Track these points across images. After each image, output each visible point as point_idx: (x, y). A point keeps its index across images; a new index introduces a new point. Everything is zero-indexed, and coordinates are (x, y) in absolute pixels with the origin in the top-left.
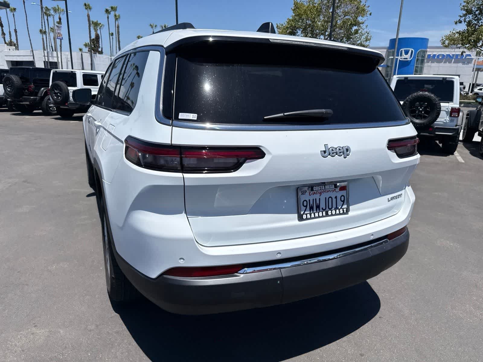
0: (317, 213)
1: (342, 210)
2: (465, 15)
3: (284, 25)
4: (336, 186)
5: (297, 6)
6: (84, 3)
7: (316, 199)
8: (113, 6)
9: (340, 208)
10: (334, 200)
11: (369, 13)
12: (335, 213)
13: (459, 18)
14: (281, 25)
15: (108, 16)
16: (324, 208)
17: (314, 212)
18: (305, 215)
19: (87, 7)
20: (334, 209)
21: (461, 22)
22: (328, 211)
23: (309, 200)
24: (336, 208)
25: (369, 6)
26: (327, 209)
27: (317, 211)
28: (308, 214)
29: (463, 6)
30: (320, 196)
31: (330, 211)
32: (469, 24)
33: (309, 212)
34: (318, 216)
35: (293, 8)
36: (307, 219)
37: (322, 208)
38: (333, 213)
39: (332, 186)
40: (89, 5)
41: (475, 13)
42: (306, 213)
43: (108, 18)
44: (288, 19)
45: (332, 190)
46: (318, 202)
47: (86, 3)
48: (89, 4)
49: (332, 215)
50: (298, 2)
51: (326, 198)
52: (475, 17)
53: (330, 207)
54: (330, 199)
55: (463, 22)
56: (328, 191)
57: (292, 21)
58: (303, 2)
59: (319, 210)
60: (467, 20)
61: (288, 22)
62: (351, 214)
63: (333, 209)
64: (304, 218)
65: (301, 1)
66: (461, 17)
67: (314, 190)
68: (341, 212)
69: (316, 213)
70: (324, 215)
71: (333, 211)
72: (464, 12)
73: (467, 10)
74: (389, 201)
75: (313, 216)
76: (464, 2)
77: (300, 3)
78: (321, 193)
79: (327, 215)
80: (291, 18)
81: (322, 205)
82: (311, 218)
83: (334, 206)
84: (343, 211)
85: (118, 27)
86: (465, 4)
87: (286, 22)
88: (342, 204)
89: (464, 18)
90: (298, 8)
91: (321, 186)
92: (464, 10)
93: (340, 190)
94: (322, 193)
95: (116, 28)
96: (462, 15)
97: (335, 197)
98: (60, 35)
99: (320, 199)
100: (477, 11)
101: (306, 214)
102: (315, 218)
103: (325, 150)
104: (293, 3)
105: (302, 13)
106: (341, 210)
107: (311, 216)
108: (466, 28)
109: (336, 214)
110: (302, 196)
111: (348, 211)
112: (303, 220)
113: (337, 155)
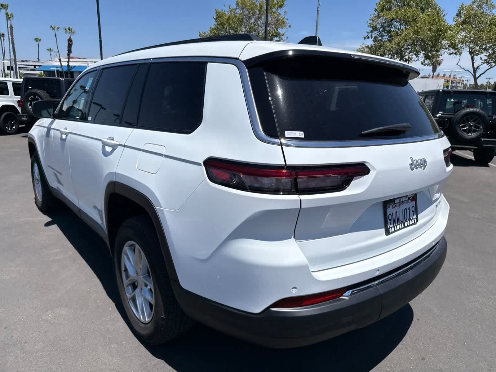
0: (398, 225)
1: (413, 220)
2: (372, 32)
3: (207, 34)
5: (219, 15)
7: (396, 212)
8: (3, 3)
10: (408, 210)
11: (289, 25)
13: (367, 34)
14: (203, 33)
17: (396, 225)
18: (391, 229)
20: (408, 220)
21: (368, 38)
23: (392, 213)
24: (410, 219)
25: (287, 19)
26: (404, 221)
27: (397, 223)
29: (370, 23)
30: (399, 208)
31: (406, 223)
32: (375, 40)
33: (393, 225)
34: (399, 228)
35: (215, 17)
36: (392, 232)
41: (379, 30)
42: (391, 226)
44: (210, 28)
45: (406, 202)
46: (398, 215)
49: (408, 226)
50: (220, 11)
51: (403, 210)
52: (380, 34)
53: (406, 218)
54: (406, 210)
55: (370, 38)
56: (404, 203)
57: (215, 29)
58: (224, 11)
59: (399, 222)
60: (373, 36)
61: (210, 31)
62: (419, 223)
65: (222, 11)
66: (368, 33)
67: (395, 202)
68: (413, 222)
71: (408, 222)
72: (371, 29)
73: (372, 27)
75: (396, 228)
76: (370, 20)
77: (222, 12)
78: (399, 205)
79: (405, 227)
80: (213, 27)
81: (401, 217)
82: (395, 231)
83: (408, 217)
86: (371, 22)
87: (209, 30)
88: (413, 214)
89: (371, 34)
90: (220, 17)
91: (400, 199)
92: (371, 27)
93: (411, 202)
96: (369, 32)
99: (399, 211)
100: (381, 28)
102: (397, 230)
103: (411, 163)
104: (215, 12)
105: (224, 22)
107: (394, 229)
108: (373, 43)
109: (410, 225)
110: (388, 210)
111: (417, 221)
112: (389, 234)
113: (419, 168)
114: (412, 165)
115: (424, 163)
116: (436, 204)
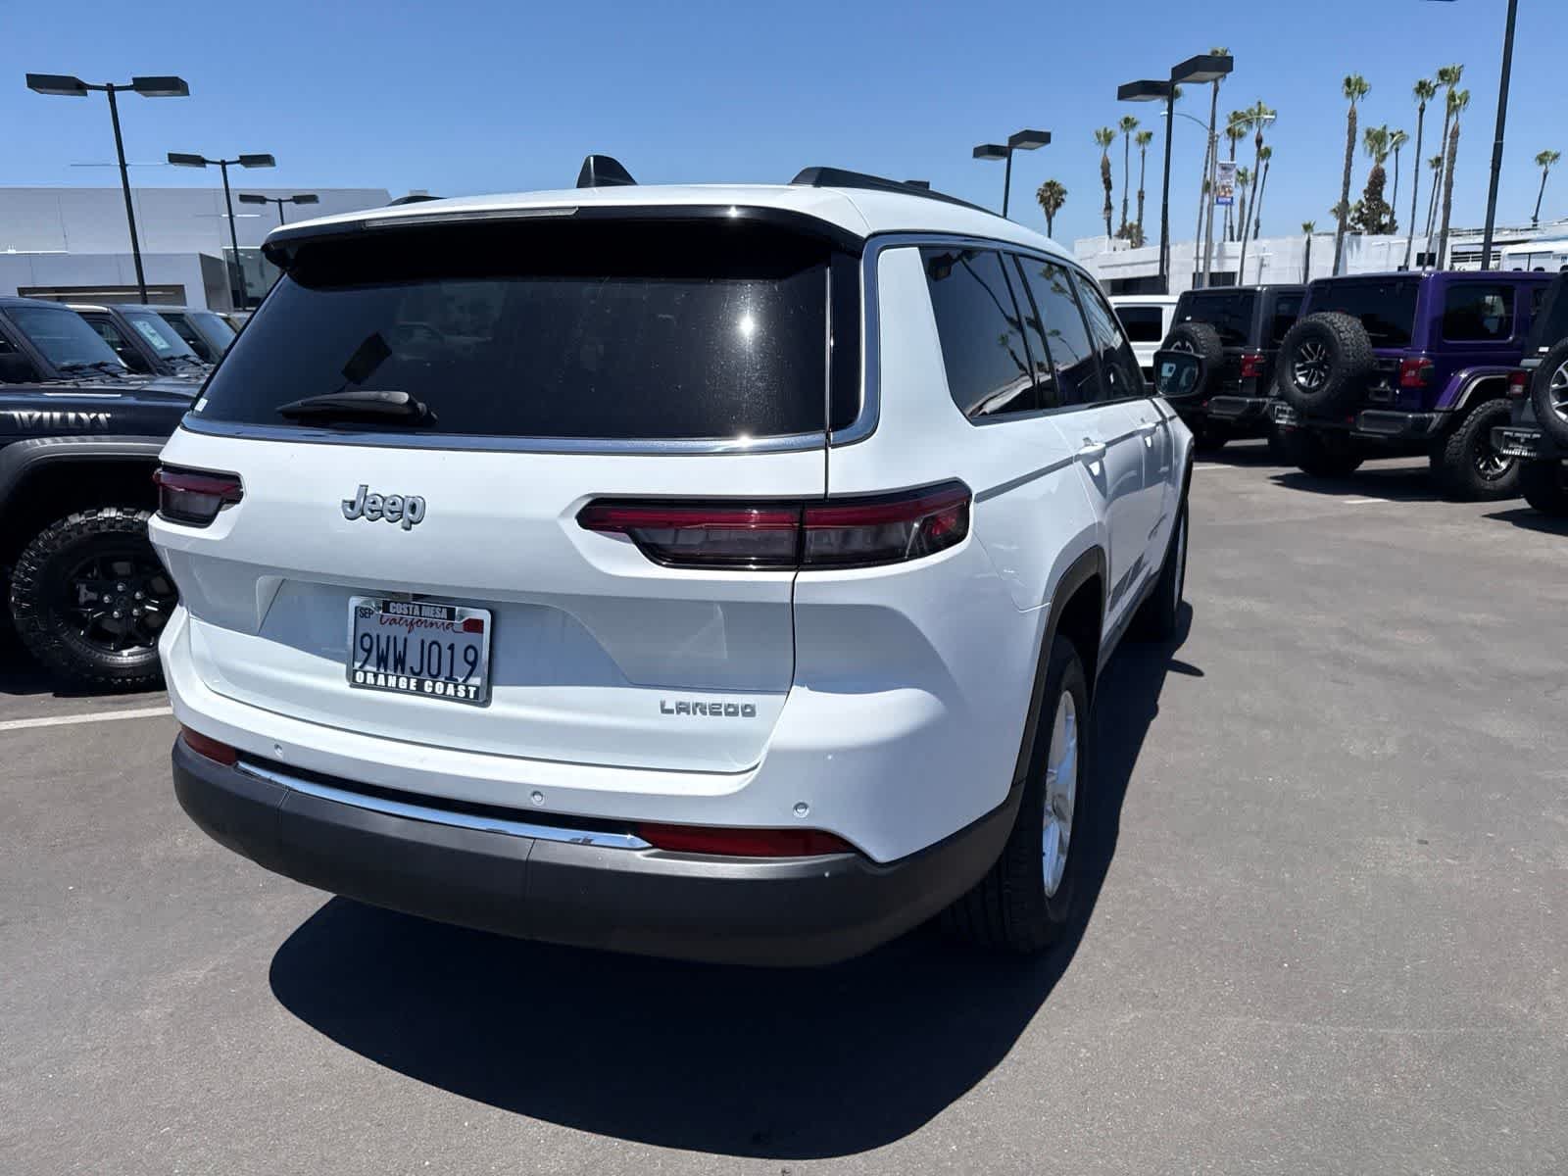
0: (395, 678)
1: (464, 688)
4: (451, 614)
6: (1345, 77)
7: (395, 638)
8: (1446, 67)
9: (460, 680)
10: (446, 653)
12: (442, 691)
15: (1423, 104)
16: (417, 670)
17: (388, 672)
18: (362, 674)
19: (1354, 87)
20: (443, 679)
22: (425, 680)
23: (378, 636)
24: (451, 678)
26: (425, 672)
27: (395, 670)
28: (371, 672)
30: (409, 632)
31: (431, 684)
33: (375, 669)
34: (394, 685)
36: (364, 685)
37: (412, 668)
38: (437, 690)
39: (441, 612)
40: (1359, 82)
42: (367, 668)
43: (1422, 110)
45: (443, 624)
46: (400, 648)
47: (1352, 78)
48: (1360, 78)
49: (433, 695)
51: (423, 642)
54: (435, 648)
56: (432, 624)
59: (403, 671)
62: (496, 708)
63: (440, 679)
64: (358, 680)
67: (391, 611)
68: (461, 694)
69: (390, 677)
70: (413, 688)
71: (438, 684)
74: (665, 711)
75: (381, 680)
78: (411, 624)
79: (420, 690)
81: (413, 660)
82: (375, 687)
83: (446, 672)
84: (467, 692)
85: (1455, 134)
88: (468, 671)
91: (411, 606)
93: (465, 630)
94: (415, 626)
95: (1445, 139)
97: (448, 644)
98: (1226, 193)
99: (406, 640)
101: (365, 673)
102: (386, 688)
106: (461, 688)
107: (376, 680)
109: (444, 697)
110: (361, 620)
111: (482, 698)
112: (354, 684)
113: (383, 519)
114: (352, 504)
115: (408, 512)
116: (672, 698)
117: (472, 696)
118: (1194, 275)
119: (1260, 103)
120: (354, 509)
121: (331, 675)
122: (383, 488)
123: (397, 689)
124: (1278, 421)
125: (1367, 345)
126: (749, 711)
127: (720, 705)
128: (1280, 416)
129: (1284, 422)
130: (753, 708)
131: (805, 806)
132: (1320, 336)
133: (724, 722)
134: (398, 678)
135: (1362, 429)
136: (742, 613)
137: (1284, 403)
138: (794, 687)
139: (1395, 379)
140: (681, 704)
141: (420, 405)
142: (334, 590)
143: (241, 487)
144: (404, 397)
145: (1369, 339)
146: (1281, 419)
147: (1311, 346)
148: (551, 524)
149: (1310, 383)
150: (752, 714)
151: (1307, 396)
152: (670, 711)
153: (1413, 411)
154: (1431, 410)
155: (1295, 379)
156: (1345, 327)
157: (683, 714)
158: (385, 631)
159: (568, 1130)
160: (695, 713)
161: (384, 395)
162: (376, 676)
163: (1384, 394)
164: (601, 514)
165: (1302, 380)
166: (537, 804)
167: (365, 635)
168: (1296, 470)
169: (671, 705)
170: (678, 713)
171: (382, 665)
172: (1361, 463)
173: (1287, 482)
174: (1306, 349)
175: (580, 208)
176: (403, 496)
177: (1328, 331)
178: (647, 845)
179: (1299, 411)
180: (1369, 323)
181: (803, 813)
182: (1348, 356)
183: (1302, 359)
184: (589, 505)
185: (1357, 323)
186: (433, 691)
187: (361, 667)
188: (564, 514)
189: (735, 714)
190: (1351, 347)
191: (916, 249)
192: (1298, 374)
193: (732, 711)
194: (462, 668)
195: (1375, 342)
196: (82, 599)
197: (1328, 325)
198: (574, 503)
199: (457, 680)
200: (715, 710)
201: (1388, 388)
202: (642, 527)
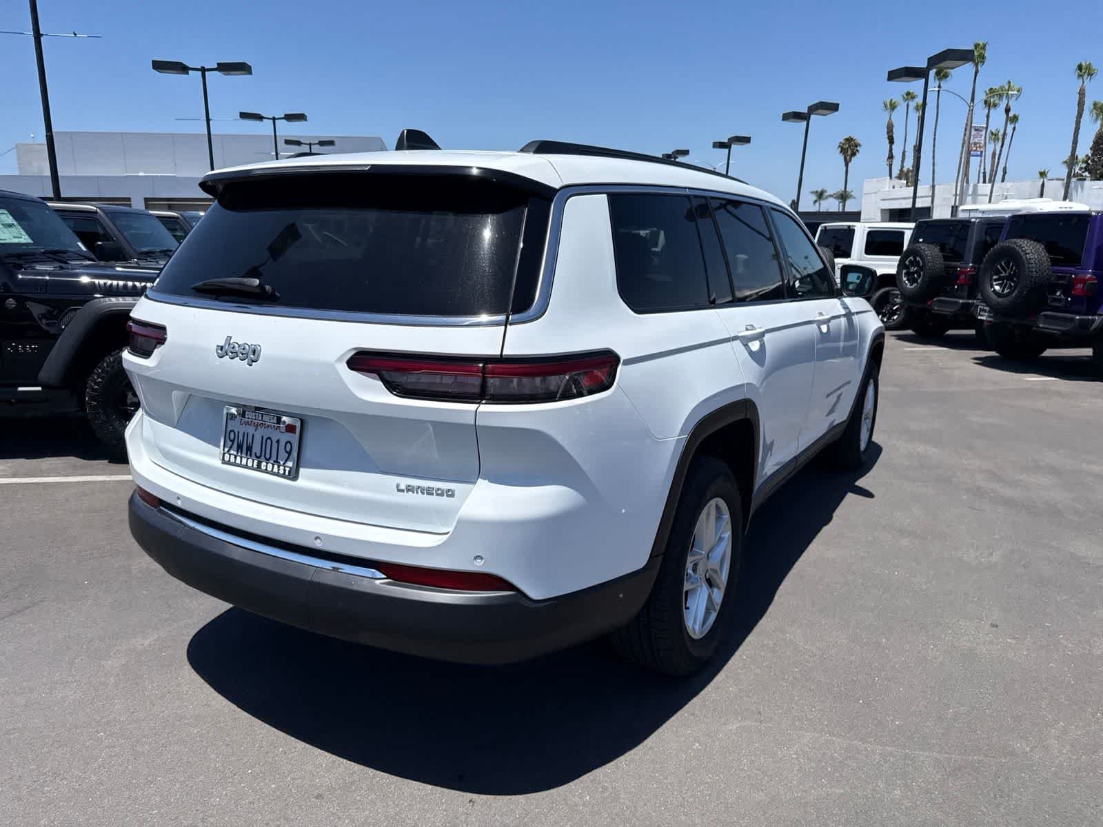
0: (246, 459)
4: (279, 421)
6: (1078, 63)
7: (248, 434)
9: (282, 463)
10: (275, 445)
12: (271, 469)
16: (258, 455)
17: (242, 455)
18: (228, 456)
20: (272, 462)
22: (262, 462)
23: (238, 433)
24: (276, 462)
26: (263, 457)
27: (247, 455)
28: (233, 455)
30: (256, 430)
31: (265, 464)
33: (235, 453)
34: (245, 464)
36: (229, 463)
37: (256, 454)
38: (268, 469)
39: (273, 419)
42: (232, 452)
45: (274, 426)
46: (250, 440)
49: (266, 471)
51: (262, 437)
53: (268, 456)
54: (269, 441)
56: (268, 427)
59: (251, 455)
62: (301, 482)
63: (270, 461)
64: (226, 459)
67: (247, 416)
68: (281, 472)
69: (243, 459)
70: (255, 466)
71: (269, 465)
74: (399, 490)
75: (238, 460)
78: (257, 426)
79: (259, 468)
81: (256, 449)
82: (234, 464)
83: (274, 458)
84: (285, 470)
88: (286, 457)
91: (256, 414)
93: (286, 431)
94: (259, 427)
97: (276, 440)
99: (253, 435)
101: (230, 455)
102: (240, 465)
106: (282, 468)
107: (235, 460)
109: (272, 473)
110: (230, 422)
111: (293, 476)
112: (224, 462)
113: (238, 358)
114: (222, 348)
115: (251, 354)
116: (404, 482)
117: (287, 473)
118: (953, 207)
119: (1009, 82)
120: (222, 351)
121: (212, 455)
122: (238, 339)
123: (246, 467)
124: (979, 318)
125: (1046, 263)
126: (450, 494)
127: (433, 488)
128: (981, 313)
129: (984, 318)
130: (453, 492)
131: (482, 558)
132: (1013, 257)
133: (434, 500)
134: (248, 459)
135: (1041, 326)
136: (445, 429)
137: (984, 304)
138: (479, 479)
139: (1067, 290)
140: (409, 486)
141: (268, 288)
142: (214, 403)
143: (166, 334)
144: (257, 282)
145: (1049, 260)
146: (982, 316)
147: (1005, 263)
148: (331, 367)
149: (1003, 291)
150: (452, 496)
151: (1000, 300)
152: (403, 491)
153: (1079, 314)
154: (1094, 314)
155: (992, 287)
156: (1032, 251)
157: (410, 493)
158: (242, 429)
159: (342, 760)
160: (417, 493)
161: (245, 280)
162: (236, 457)
163: (1058, 300)
164: (363, 361)
165: (997, 288)
166: (318, 545)
167: (231, 431)
168: (993, 353)
169: (403, 487)
170: (407, 492)
171: (240, 451)
172: (1045, 350)
173: (985, 362)
174: (1001, 266)
175: (372, 165)
176: (250, 344)
177: (1018, 252)
178: (383, 576)
179: (995, 310)
180: (1050, 248)
181: (479, 563)
182: (1032, 272)
183: (998, 273)
184: (356, 354)
185: (1040, 247)
186: (266, 469)
187: (228, 451)
188: (339, 360)
189: (442, 495)
190: (1034, 265)
191: (605, 195)
192: (995, 283)
193: (440, 493)
194: (283, 455)
195: (1054, 262)
196: (129, 401)
197: (1018, 248)
198: (346, 353)
199: (279, 463)
200: (429, 492)
201: (1062, 296)
202: (387, 370)
